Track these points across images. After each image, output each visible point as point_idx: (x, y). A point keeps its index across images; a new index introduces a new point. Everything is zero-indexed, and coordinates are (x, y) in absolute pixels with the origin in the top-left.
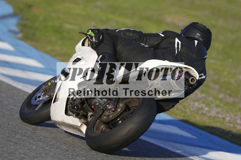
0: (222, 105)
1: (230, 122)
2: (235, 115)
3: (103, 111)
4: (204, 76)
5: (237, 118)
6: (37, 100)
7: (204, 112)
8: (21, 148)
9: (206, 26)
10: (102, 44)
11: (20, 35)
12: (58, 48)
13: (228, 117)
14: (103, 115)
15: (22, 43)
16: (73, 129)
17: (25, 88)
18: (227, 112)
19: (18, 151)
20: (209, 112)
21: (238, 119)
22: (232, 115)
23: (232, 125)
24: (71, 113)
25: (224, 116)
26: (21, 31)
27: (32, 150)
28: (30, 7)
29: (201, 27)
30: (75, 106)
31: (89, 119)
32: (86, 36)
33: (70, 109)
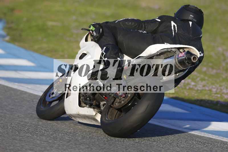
0: (206, 78)
1: (216, 93)
2: (221, 86)
3: (114, 99)
4: (202, 53)
5: (222, 88)
6: (51, 97)
7: (191, 87)
8: (27, 144)
9: (197, 7)
10: (104, 37)
11: (7, 38)
12: (45, 45)
13: (214, 88)
14: (115, 102)
15: (11, 45)
16: (88, 119)
17: (20, 87)
18: (213, 84)
19: (25, 147)
20: (196, 86)
21: (224, 89)
22: (218, 86)
23: (219, 96)
24: (84, 105)
25: (210, 88)
26: (8, 35)
27: (37, 145)
28: (12, 10)
29: (193, 9)
30: (87, 98)
31: (102, 108)
32: (88, 32)
33: (83, 101)
